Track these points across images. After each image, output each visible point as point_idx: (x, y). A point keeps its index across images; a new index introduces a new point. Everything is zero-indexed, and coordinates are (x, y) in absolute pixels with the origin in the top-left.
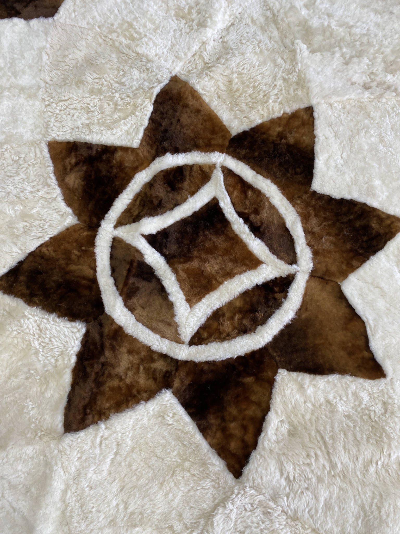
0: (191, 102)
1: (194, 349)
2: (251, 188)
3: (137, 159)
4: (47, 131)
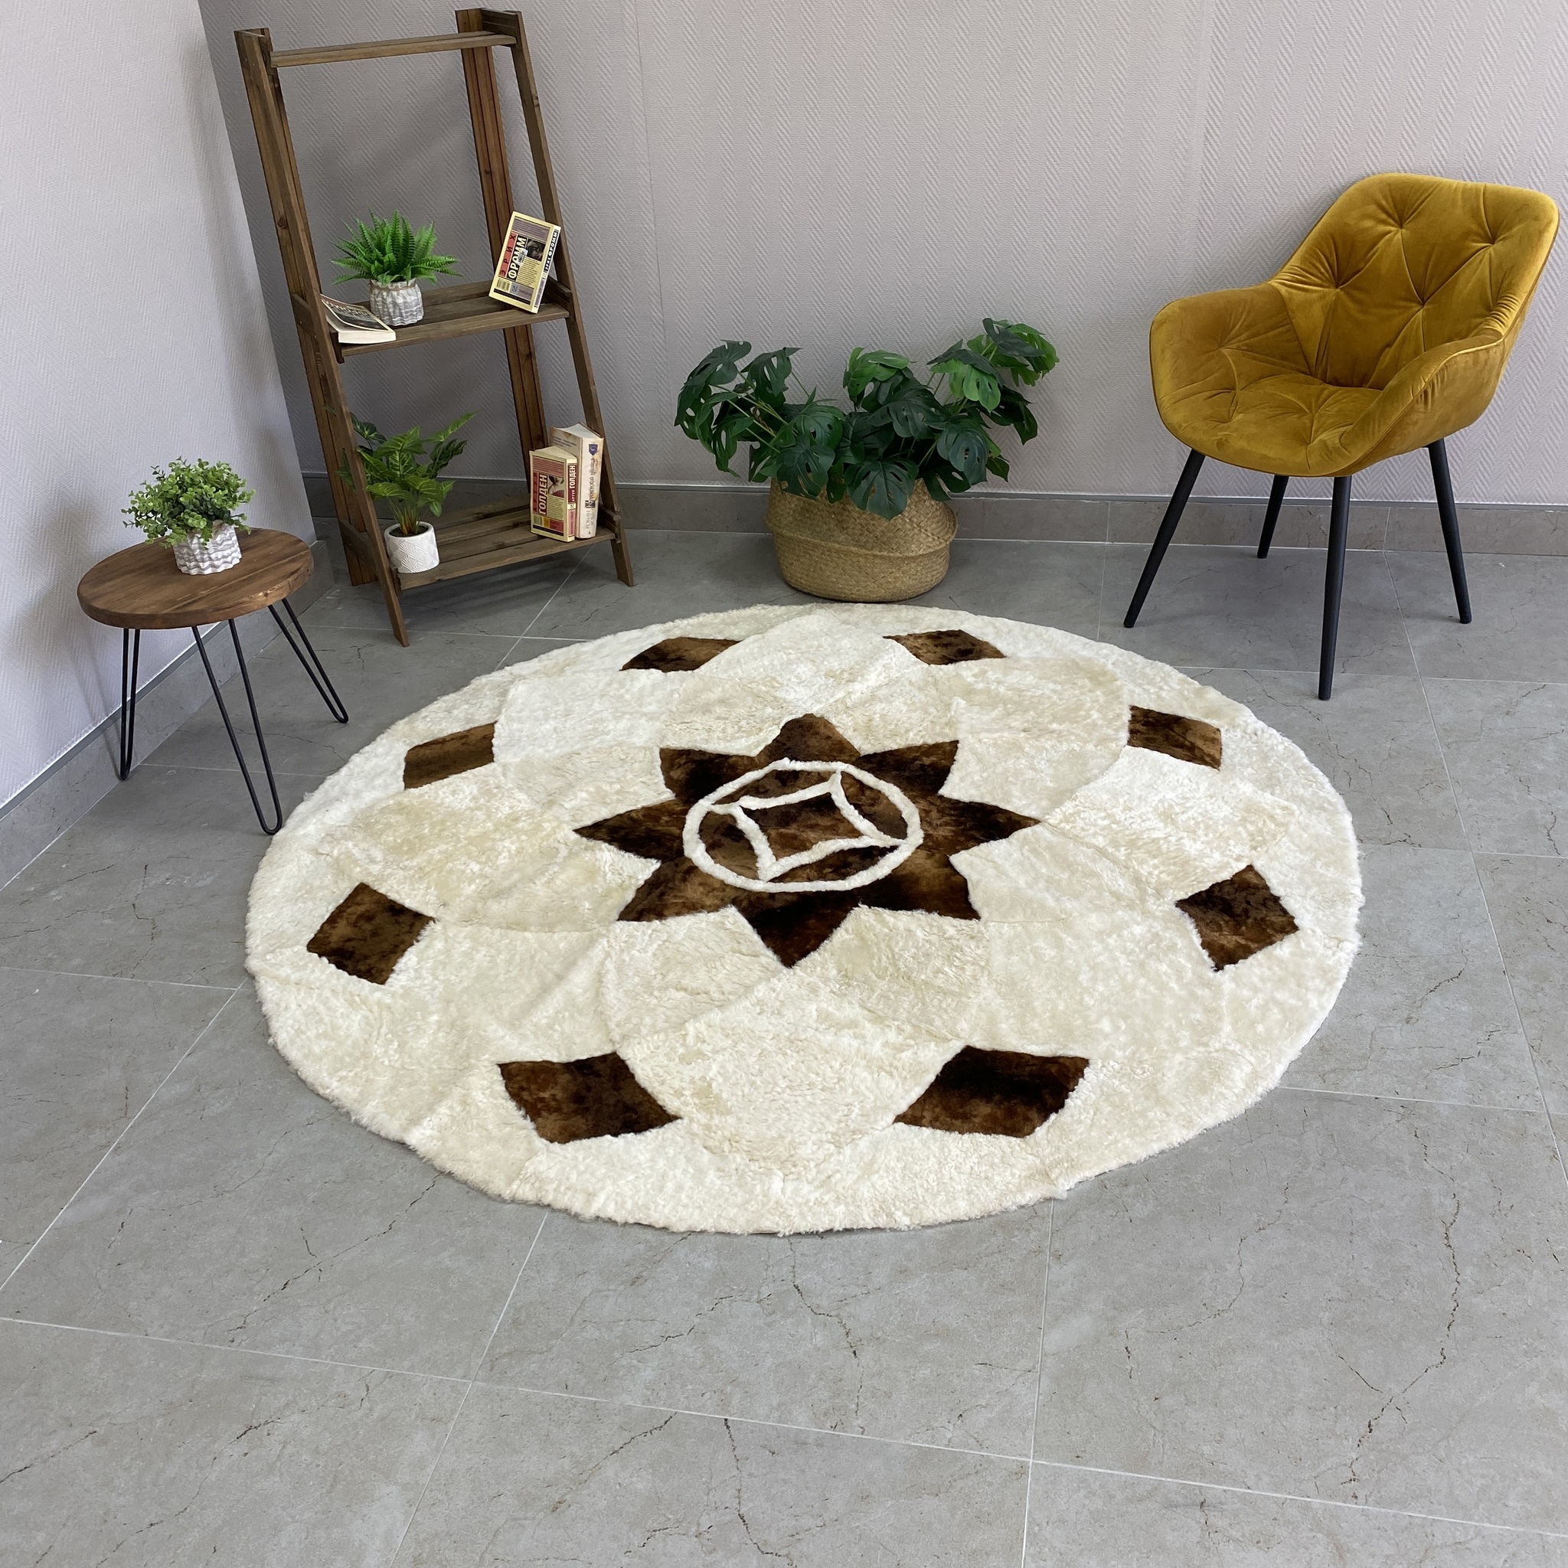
1: (772, 885)
2: (871, 788)
3: (751, 764)
4: (662, 741)
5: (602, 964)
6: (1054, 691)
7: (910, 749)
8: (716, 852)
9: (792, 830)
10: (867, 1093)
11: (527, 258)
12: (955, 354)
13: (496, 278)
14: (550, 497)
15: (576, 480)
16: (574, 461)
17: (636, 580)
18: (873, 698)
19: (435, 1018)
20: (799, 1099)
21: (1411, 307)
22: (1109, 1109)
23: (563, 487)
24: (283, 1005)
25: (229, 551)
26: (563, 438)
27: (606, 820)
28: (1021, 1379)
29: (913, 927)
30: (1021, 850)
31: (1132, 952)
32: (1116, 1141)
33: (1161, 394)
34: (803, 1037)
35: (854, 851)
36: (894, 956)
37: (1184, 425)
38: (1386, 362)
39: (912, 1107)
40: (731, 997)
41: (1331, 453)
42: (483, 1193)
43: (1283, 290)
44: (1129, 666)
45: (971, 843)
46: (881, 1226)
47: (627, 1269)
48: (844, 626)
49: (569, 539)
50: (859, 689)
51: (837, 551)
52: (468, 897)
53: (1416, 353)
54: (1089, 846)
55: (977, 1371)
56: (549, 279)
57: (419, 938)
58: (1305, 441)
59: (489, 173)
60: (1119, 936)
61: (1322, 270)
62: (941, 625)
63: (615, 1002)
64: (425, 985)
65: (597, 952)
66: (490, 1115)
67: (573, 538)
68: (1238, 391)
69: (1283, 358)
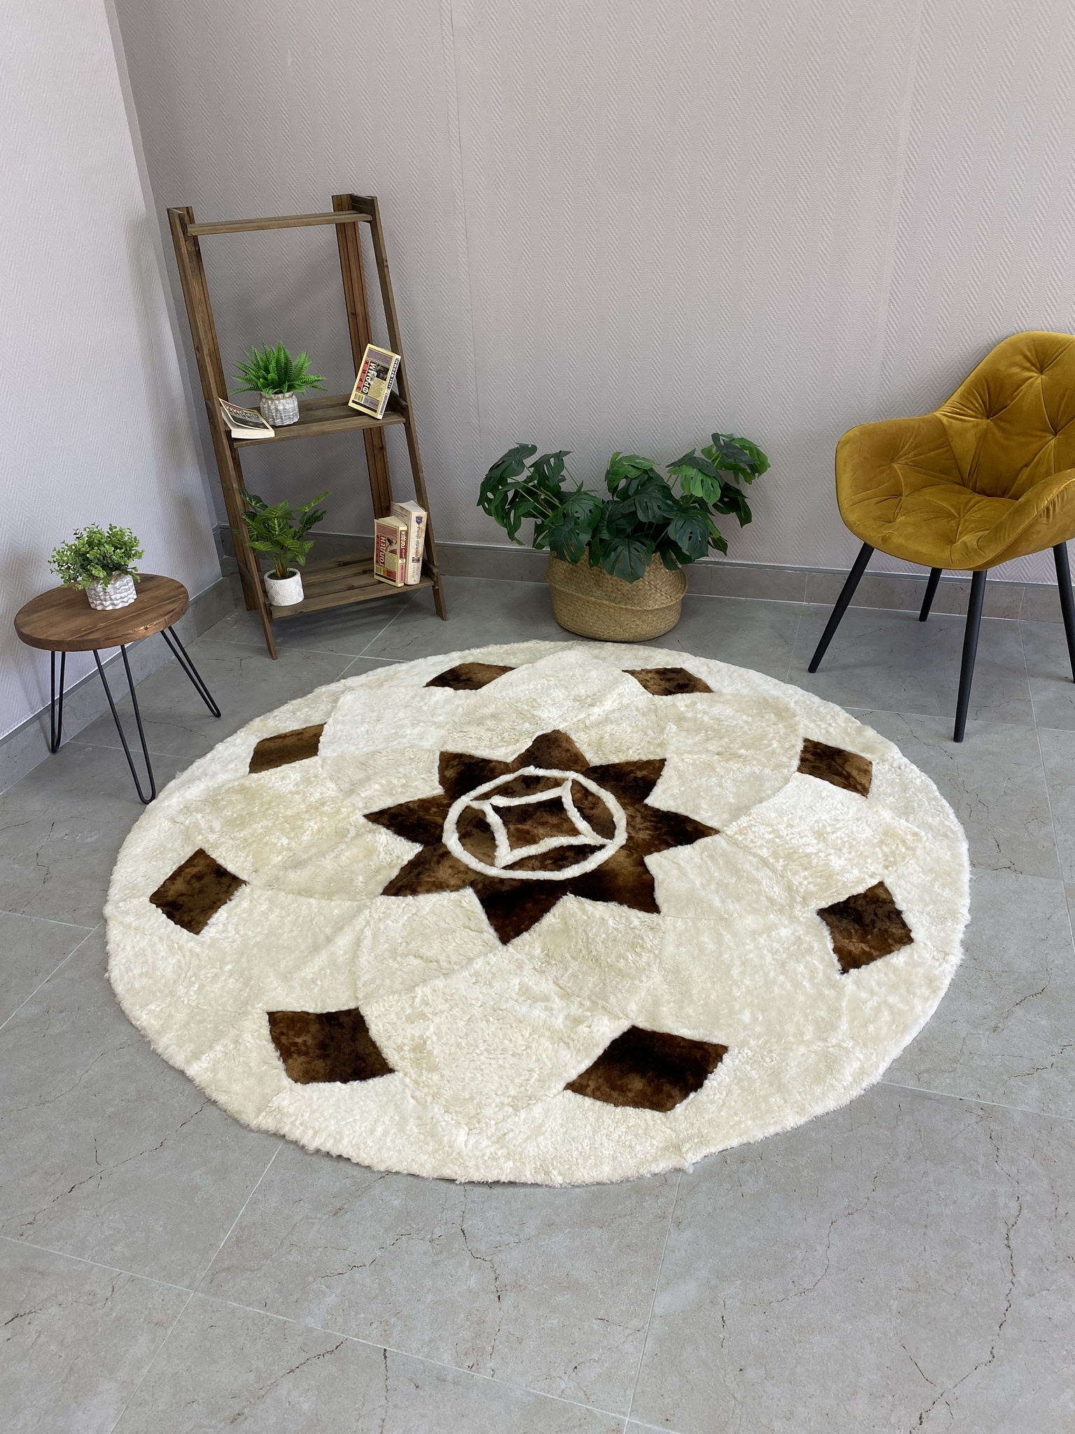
0: (564, 744)
1: (503, 871)
2: (593, 794)
3: (506, 768)
4: (443, 746)
5: (362, 931)
6: (746, 722)
7: (628, 763)
8: (467, 841)
9: (526, 827)
10: (546, 1060)
11: (376, 378)
12: (689, 460)
13: (354, 392)
14: (387, 553)
15: (406, 542)
16: (405, 528)
17: (449, 616)
18: (607, 720)
19: (229, 967)
20: (493, 1062)
21: (1046, 437)
22: (739, 1091)
23: (394, 547)
24: (122, 946)
25: (126, 594)
26: (399, 510)
27: (390, 808)
28: (631, 1338)
29: (606, 916)
30: (701, 855)
31: (777, 951)
32: (740, 1122)
33: (842, 498)
34: (504, 1007)
35: (571, 847)
36: (588, 939)
37: (858, 523)
38: (1022, 481)
39: (581, 1076)
40: (455, 967)
41: (970, 552)
42: (236, 1121)
43: (945, 420)
44: (808, 705)
45: (663, 847)
46: (538, 1182)
47: (333, 1200)
48: (595, 661)
49: (399, 585)
50: (597, 712)
51: (594, 603)
52: (274, 866)
53: (1048, 474)
54: (755, 855)
55: (597, 1325)
56: (392, 393)
57: (232, 897)
58: (950, 541)
59: (354, 314)
60: (769, 936)
61: (977, 405)
62: (667, 663)
63: (366, 964)
64: (228, 938)
65: (361, 920)
66: (254, 1054)
67: (403, 584)
68: (903, 498)
69: (942, 472)
